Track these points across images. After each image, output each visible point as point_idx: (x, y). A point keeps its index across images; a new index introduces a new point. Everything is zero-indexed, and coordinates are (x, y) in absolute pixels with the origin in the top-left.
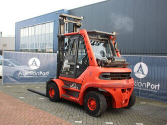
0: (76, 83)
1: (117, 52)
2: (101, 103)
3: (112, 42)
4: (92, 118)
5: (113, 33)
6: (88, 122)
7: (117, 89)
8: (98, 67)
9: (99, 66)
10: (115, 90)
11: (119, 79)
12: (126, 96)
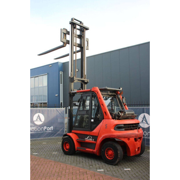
0: (92, 136)
1: (125, 105)
2: (119, 152)
3: (119, 96)
4: (110, 166)
5: (120, 88)
6: (109, 169)
7: (130, 139)
8: (112, 120)
9: (113, 118)
10: (129, 139)
11: (131, 129)
12: (138, 144)
